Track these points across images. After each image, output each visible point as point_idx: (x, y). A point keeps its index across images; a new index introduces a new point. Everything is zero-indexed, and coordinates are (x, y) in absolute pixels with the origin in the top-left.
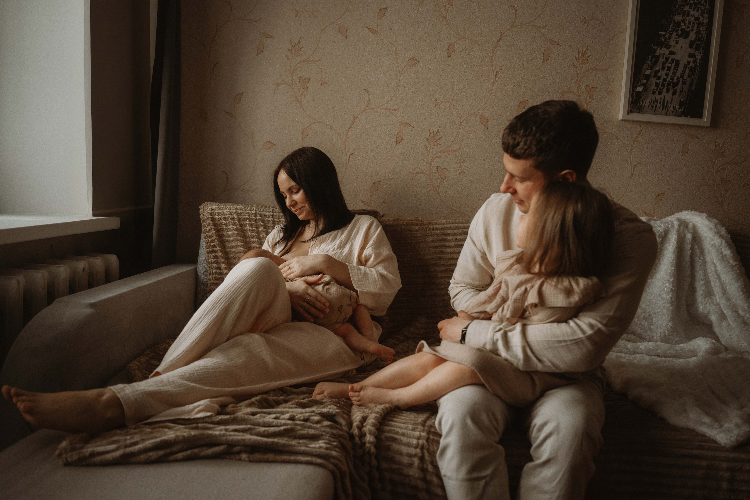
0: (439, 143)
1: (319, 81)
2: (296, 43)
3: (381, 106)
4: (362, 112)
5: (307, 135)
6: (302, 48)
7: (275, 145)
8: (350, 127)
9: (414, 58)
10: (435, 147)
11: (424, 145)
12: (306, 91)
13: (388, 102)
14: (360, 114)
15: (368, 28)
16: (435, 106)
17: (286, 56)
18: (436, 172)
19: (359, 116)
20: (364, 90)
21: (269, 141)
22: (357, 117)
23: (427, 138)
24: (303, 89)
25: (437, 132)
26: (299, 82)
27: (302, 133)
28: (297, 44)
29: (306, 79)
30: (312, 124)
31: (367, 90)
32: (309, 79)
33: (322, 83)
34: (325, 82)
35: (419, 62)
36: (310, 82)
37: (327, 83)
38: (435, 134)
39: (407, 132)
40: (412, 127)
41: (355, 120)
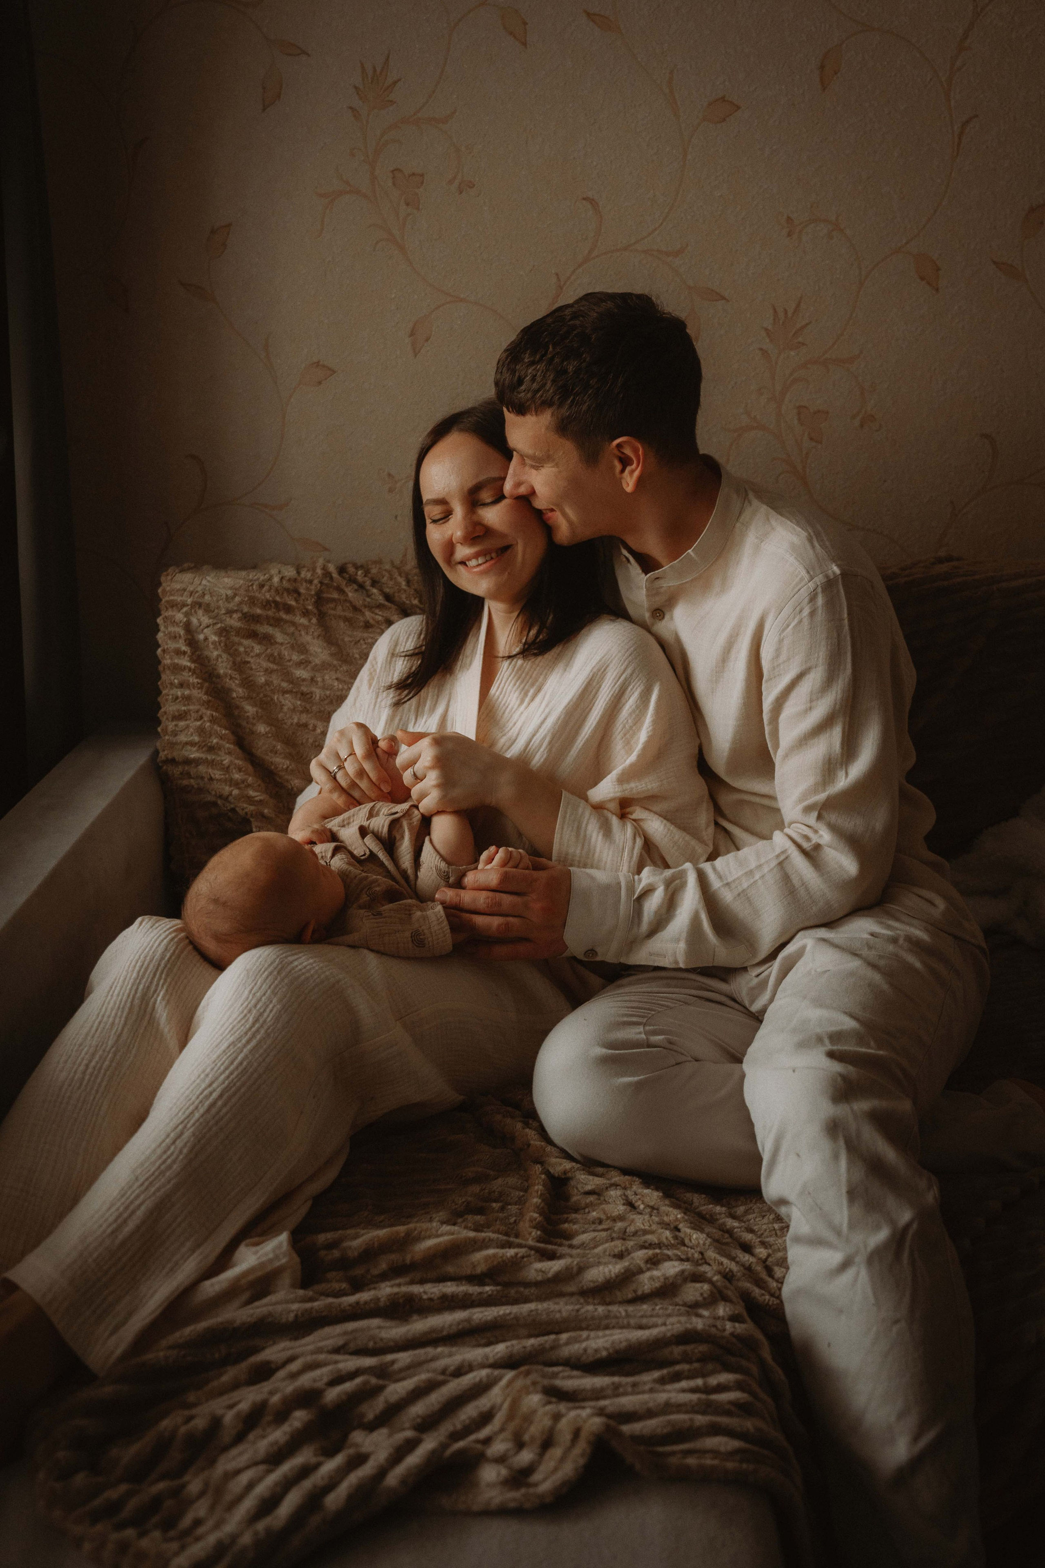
0: (800, 339)
1: (451, 182)
2: (378, 70)
3: (635, 243)
4: (580, 266)
5: (427, 340)
6: (395, 83)
7: (334, 372)
9: (723, 99)
10: (792, 353)
11: (761, 349)
12: (415, 212)
13: (653, 232)
14: (575, 270)
15: (588, 14)
16: (789, 235)
17: (351, 108)
18: (796, 422)
19: (573, 278)
20: (584, 199)
21: (319, 362)
22: (569, 278)
23: (766, 330)
24: (408, 205)
25: (795, 311)
26: (394, 184)
27: (412, 334)
28: (381, 73)
29: (414, 174)
30: (439, 307)
31: (593, 200)
32: (422, 175)
33: (460, 184)
34: (470, 182)
35: (738, 108)
36: (424, 184)
37: (474, 185)
38: (790, 315)
39: (710, 316)
40: (723, 301)
41: (561, 288)
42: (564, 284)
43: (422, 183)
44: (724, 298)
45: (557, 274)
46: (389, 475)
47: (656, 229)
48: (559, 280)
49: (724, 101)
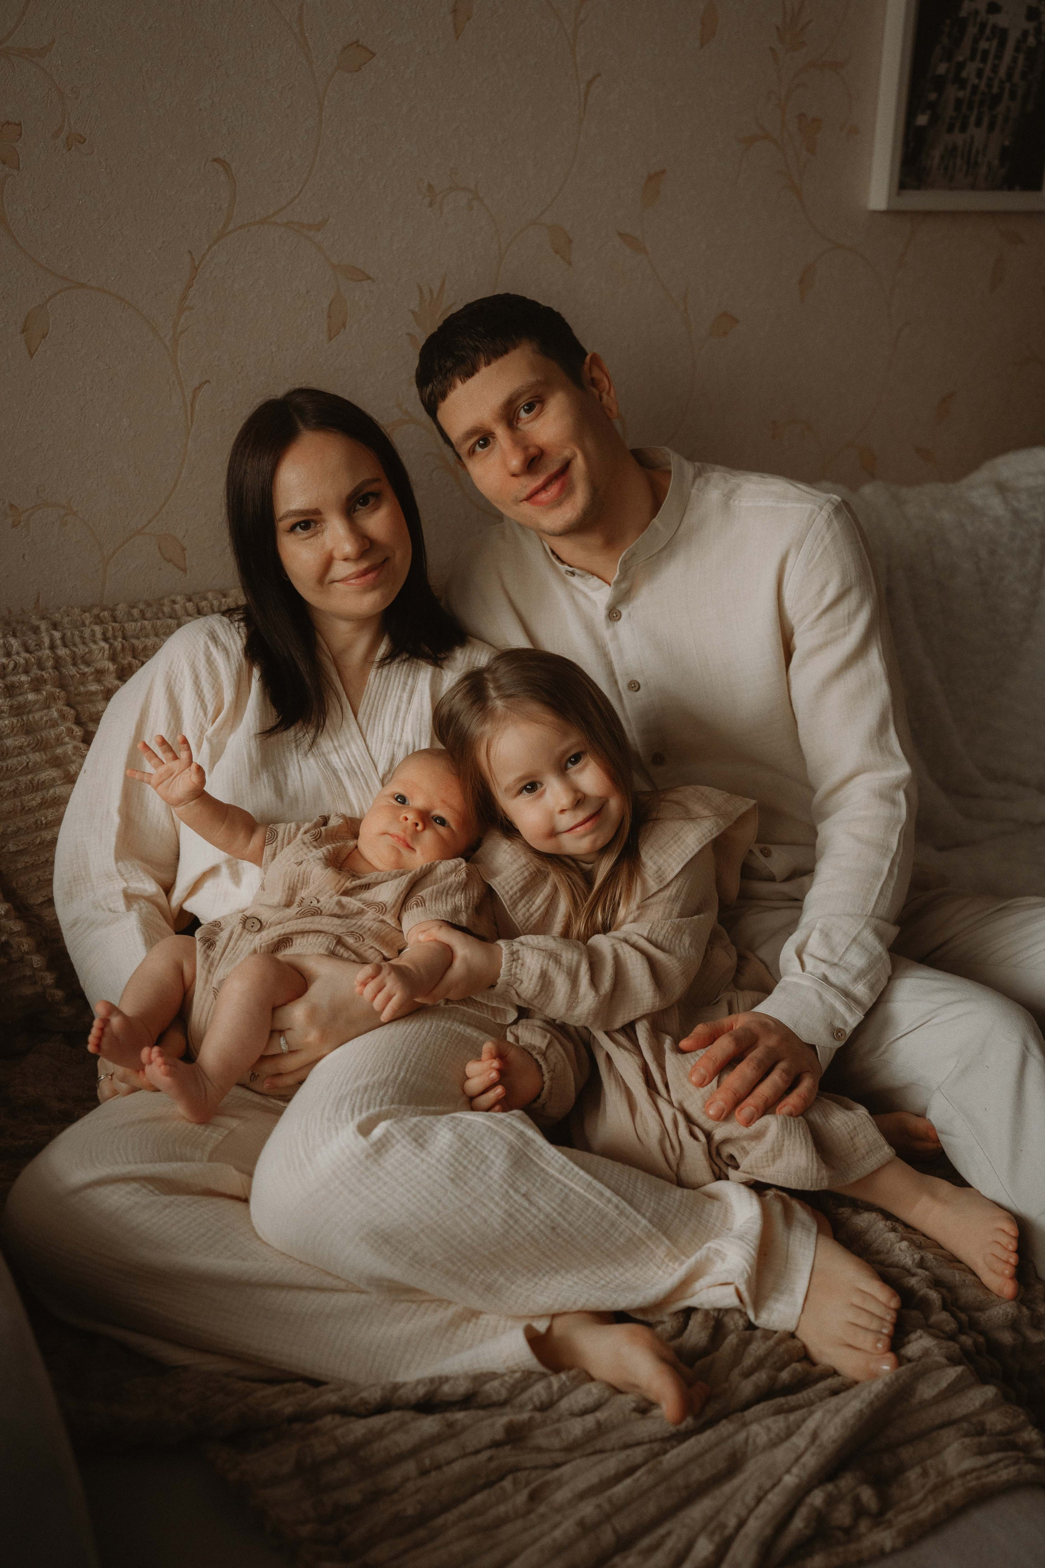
1: (56, 135)
3: (274, 215)
4: (215, 241)
5: (44, 337)
8: (184, 298)
9: (357, 43)
11: (407, 333)
12: (16, 172)
13: (292, 201)
14: (210, 247)
16: (431, 204)
19: (207, 256)
20: (215, 160)
22: (204, 256)
23: (413, 312)
24: (4, 163)
25: (438, 290)
27: (25, 329)
29: (8, 123)
30: (56, 294)
31: (224, 161)
32: (19, 125)
33: (67, 138)
34: (80, 135)
35: (374, 54)
36: (23, 136)
37: (85, 140)
38: (435, 294)
39: (356, 299)
40: (369, 281)
41: (197, 269)
42: (199, 265)
43: (20, 134)
44: (369, 278)
45: (190, 252)
46: (11, 506)
47: (295, 198)
48: (193, 259)
49: (358, 46)
